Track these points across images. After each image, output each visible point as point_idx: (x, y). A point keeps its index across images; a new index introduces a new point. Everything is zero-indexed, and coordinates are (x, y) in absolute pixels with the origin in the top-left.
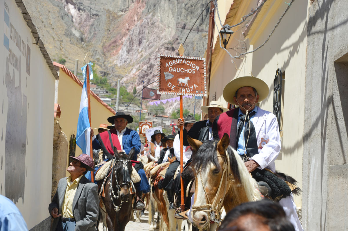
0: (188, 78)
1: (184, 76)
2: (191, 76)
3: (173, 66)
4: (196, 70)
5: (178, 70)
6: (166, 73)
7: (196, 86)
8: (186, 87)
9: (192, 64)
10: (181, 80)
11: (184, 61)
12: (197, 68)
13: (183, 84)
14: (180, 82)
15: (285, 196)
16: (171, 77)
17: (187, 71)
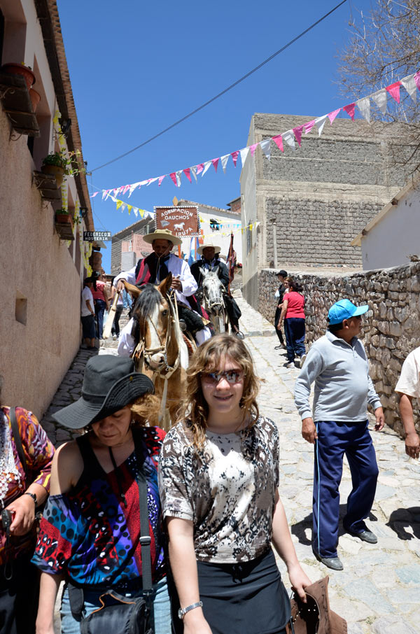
0: (183, 224)
1: (179, 222)
2: (186, 221)
3: (169, 215)
4: (190, 217)
5: (174, 218)
6: (162, 222)
7: (190, 229)
8: (182, 231)
9: (186, 212)
10: (177, 226)
11: (179, 210)
12: (191, 215)
13: (179, 229)
14: (176, 228)
15: (199, 330)
16: (167, 224)
17: (182, 217)
